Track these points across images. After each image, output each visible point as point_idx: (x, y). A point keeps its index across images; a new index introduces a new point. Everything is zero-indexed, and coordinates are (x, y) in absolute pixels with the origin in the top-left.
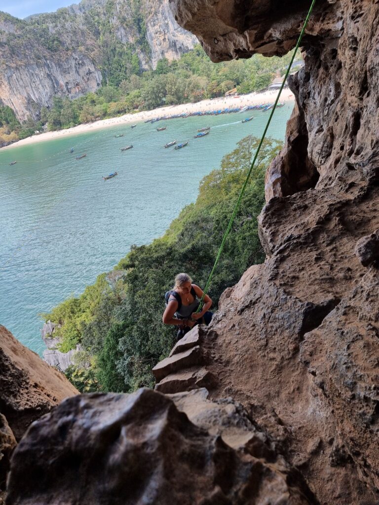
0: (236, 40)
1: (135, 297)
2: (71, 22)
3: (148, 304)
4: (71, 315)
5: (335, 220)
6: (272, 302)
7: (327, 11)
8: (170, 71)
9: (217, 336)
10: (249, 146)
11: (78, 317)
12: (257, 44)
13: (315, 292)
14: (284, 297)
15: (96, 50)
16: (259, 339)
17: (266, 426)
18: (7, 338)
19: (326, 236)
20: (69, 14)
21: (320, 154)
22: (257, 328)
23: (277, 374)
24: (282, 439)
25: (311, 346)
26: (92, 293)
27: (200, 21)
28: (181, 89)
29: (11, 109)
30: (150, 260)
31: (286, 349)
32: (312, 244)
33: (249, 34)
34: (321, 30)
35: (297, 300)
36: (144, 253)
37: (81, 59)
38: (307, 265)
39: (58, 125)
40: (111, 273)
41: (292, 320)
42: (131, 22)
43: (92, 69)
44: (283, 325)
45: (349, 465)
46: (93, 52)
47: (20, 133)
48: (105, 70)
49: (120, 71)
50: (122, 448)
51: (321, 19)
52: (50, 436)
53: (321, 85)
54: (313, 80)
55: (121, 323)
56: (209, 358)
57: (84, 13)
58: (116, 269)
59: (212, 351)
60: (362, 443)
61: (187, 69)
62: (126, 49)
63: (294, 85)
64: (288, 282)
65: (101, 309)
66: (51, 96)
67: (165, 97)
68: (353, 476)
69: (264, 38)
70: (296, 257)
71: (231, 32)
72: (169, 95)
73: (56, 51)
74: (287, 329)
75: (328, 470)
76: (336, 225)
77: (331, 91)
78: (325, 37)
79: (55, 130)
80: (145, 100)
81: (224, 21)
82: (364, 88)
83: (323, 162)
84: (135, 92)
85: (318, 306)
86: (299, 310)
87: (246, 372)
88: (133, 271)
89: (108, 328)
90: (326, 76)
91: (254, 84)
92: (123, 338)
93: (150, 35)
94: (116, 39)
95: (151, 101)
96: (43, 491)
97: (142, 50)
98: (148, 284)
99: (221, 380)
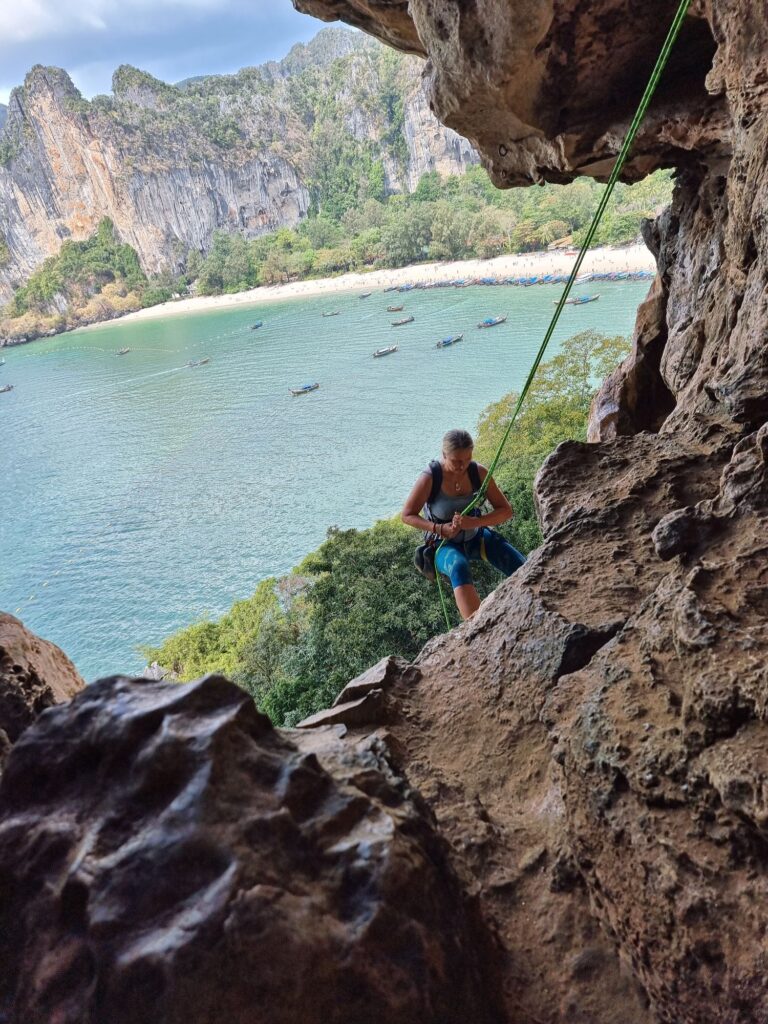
0: (540, 151)
1: (326, 630)
2: (263, 94)
3: (350, 647)
4: (199, 655)
5: (666, 488)
6: (519, 621)
7: (713, 107)
8: (443, 195)
9: (419, 677)
10: (586, 350)
11: (212, 661)
12: (578, 160)
13: (597, 609)
14: (540, 613)
15: (304, 150)
16: (488, 686)
17: (457, 819)
18: (64, 673)
19: (643, 515)
20: (260, 80)
21: (677, 370)
22: (489, 666)
23: (509, 748)
24: (479, 841)
25: (564, 695)
26: (244, 615)
27: (474, 113)
28: (461, 232)
29: (133, 251)
30: (362, 558)
31: (530, 705)
32: (616, 529)
33: (565, 141)
34: (700, 140)
35: (561, 619)
36: (353, 544)
37: (274, 165)
38: (597, 564)
39: (216, 285)
40: (286, 578)
41: (547, 653)
42: (376, 101)
43: (293, 185)
44: (531, 662)
45: (578, 890)
46: (298, 154)
47: (144, 295)
48: (316, 188)
49: (346, 191)
50: (158, 740)
51: (702, 120)
52: (65, 726)
53: (697, 242)
54: (685, 231)
55: (293, 680)
56: (397, 712)
57: (289, 79)
58: (297, 572)
59: (406, 703)
60: (595, 844)
61: (476, 194)
62: (361, 151)
63: (654, 237)
64: (556, 589)
65: (256, 650)
66: (210, 231)
67: (427, 244)
68: (581, 908)
69: (592, 148)
70: (582, 546)
71: (531, 135)
72: (435, 243)
73: (229, 147)
74: (536, 669)
75: (546, 896)
76: (664, 498)
77: (712, 254)
78: (707, 153)
79: (210, 294)
80: (388, 249)
81: (520, 116)
82: (751, 254)
83: (681, 386)
84: (370, 233)
85: (592, 632)
86: (560, 636)
87: (456, 742)
88: (326, 579)
89: (267, 689)
90: (707, 226)
91: (609, 231)
92: (293, 712)
93: (411, 127)
94: (345, 130)
95: (399, 251)
96: (44, 802)
97: (391, 153)
98: (354, 608)
99: (411, 751)
